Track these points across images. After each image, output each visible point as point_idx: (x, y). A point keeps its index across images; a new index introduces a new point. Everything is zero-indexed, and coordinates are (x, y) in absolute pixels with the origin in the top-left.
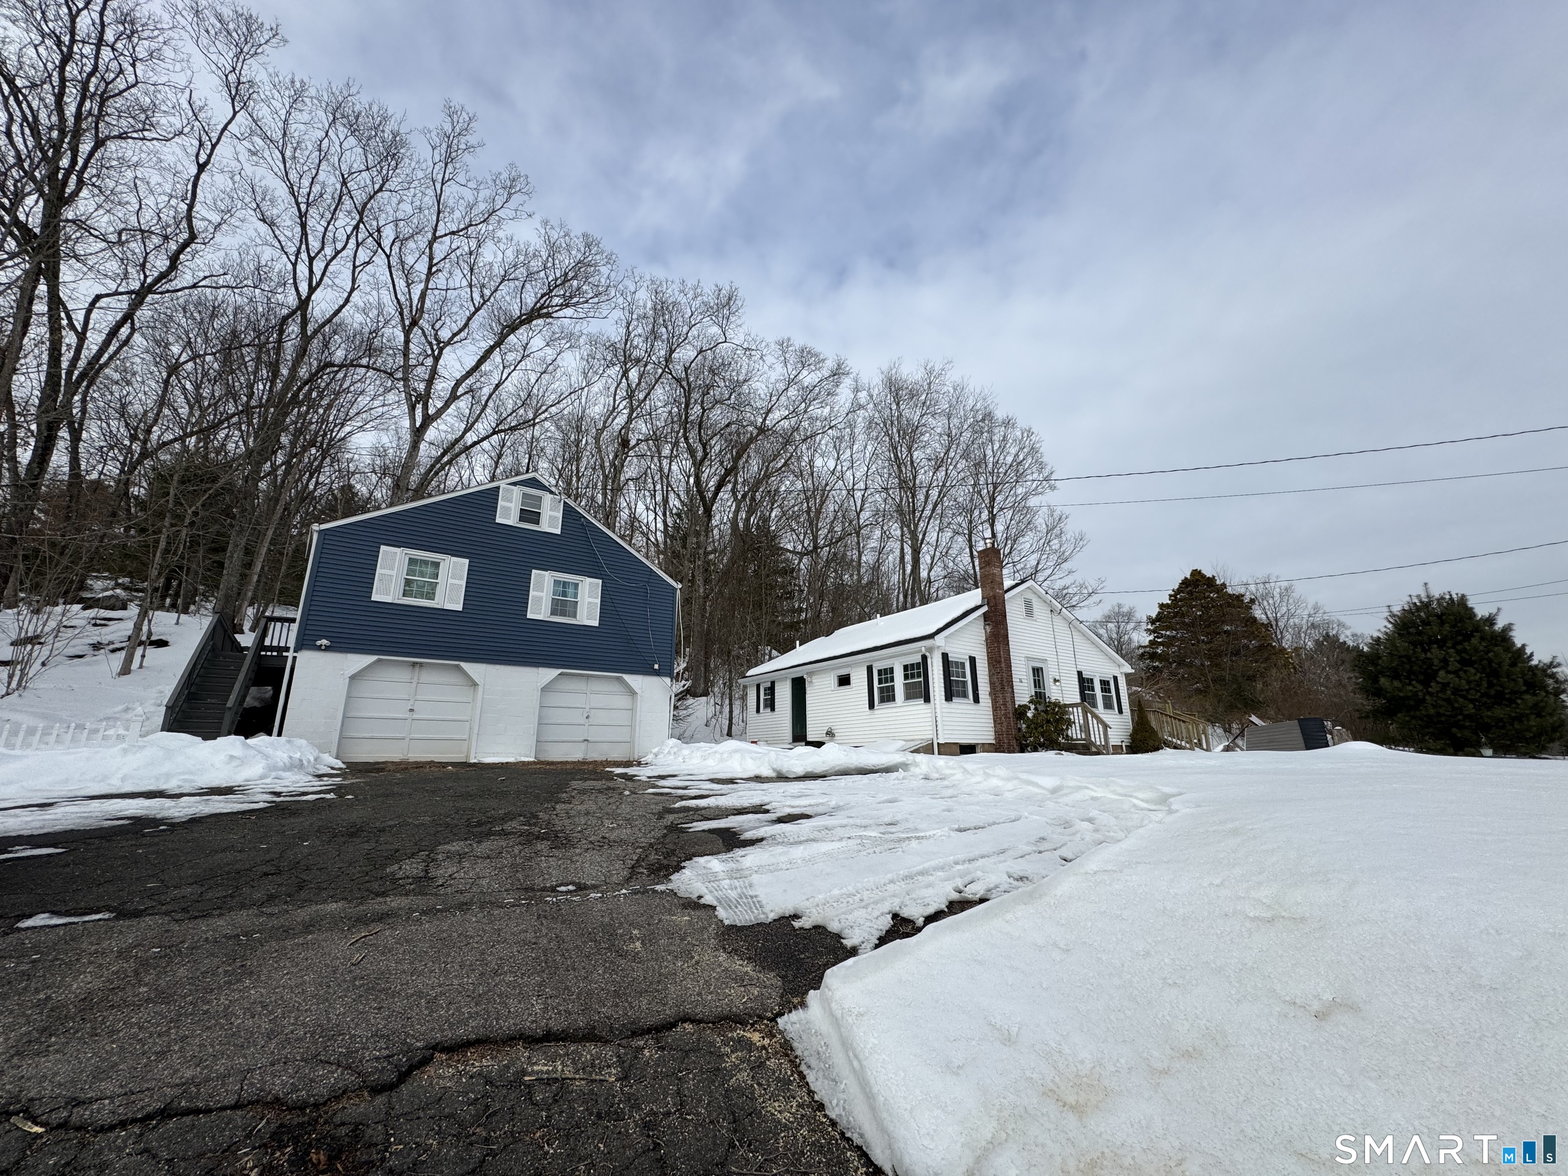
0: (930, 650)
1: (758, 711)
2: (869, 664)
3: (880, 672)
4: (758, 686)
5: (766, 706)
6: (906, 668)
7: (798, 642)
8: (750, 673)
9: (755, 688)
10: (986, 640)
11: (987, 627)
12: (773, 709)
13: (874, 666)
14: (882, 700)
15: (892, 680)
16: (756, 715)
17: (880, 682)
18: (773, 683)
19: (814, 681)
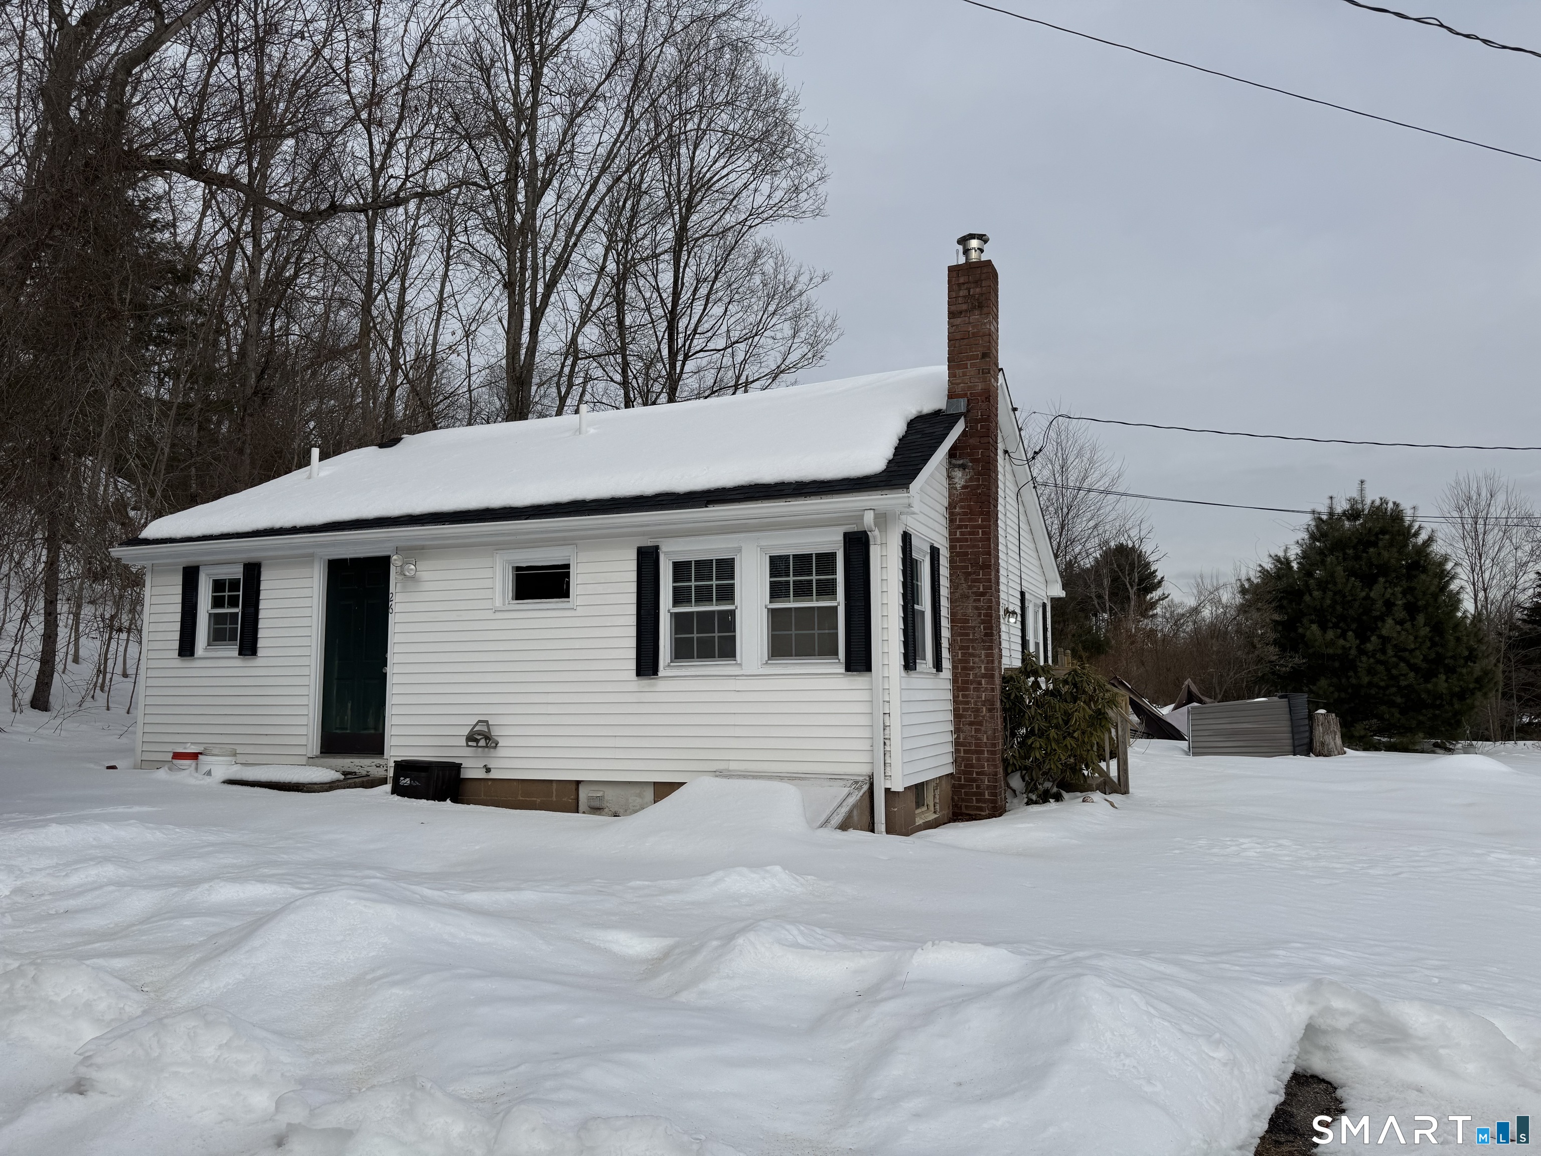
0: (882, 519)
1: (187, 648)
2: (648, 542)
3: (681, 569)
4: (190, 576)
5: (218, 636)
6: (778, 565)
7: (315, 452)
8: (157, 528)
9: (179, 579)
10: (951, 507)
11: (958, 474)
12: (249, 648)
13: (663, 549)
14: (682, 652)
15: (727, 594)
16: (179, 663)
17: (679, 597)
18: (253, 571)
19: (424, 575)
